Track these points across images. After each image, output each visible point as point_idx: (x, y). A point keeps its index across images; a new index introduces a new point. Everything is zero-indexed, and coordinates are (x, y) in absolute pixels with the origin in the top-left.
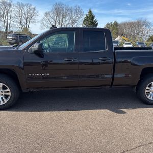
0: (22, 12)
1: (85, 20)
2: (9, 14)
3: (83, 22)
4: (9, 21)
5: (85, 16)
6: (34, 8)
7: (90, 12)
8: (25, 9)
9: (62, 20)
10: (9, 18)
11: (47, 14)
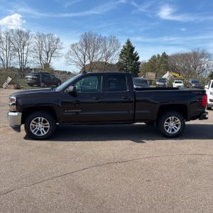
0: (42, 44)
1: (122, 53)
2: (26, 47)
3: (120, 55)
4: (25, 55)
5: (122, 48)
6: (58, 40)
8: (47, 41)
9: (93, 53)
10: (25, 52)
11: (73, 46)
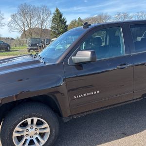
1: (54, 19)
5: (53, 15)
7: (57, 10)
11: (13, 16)
